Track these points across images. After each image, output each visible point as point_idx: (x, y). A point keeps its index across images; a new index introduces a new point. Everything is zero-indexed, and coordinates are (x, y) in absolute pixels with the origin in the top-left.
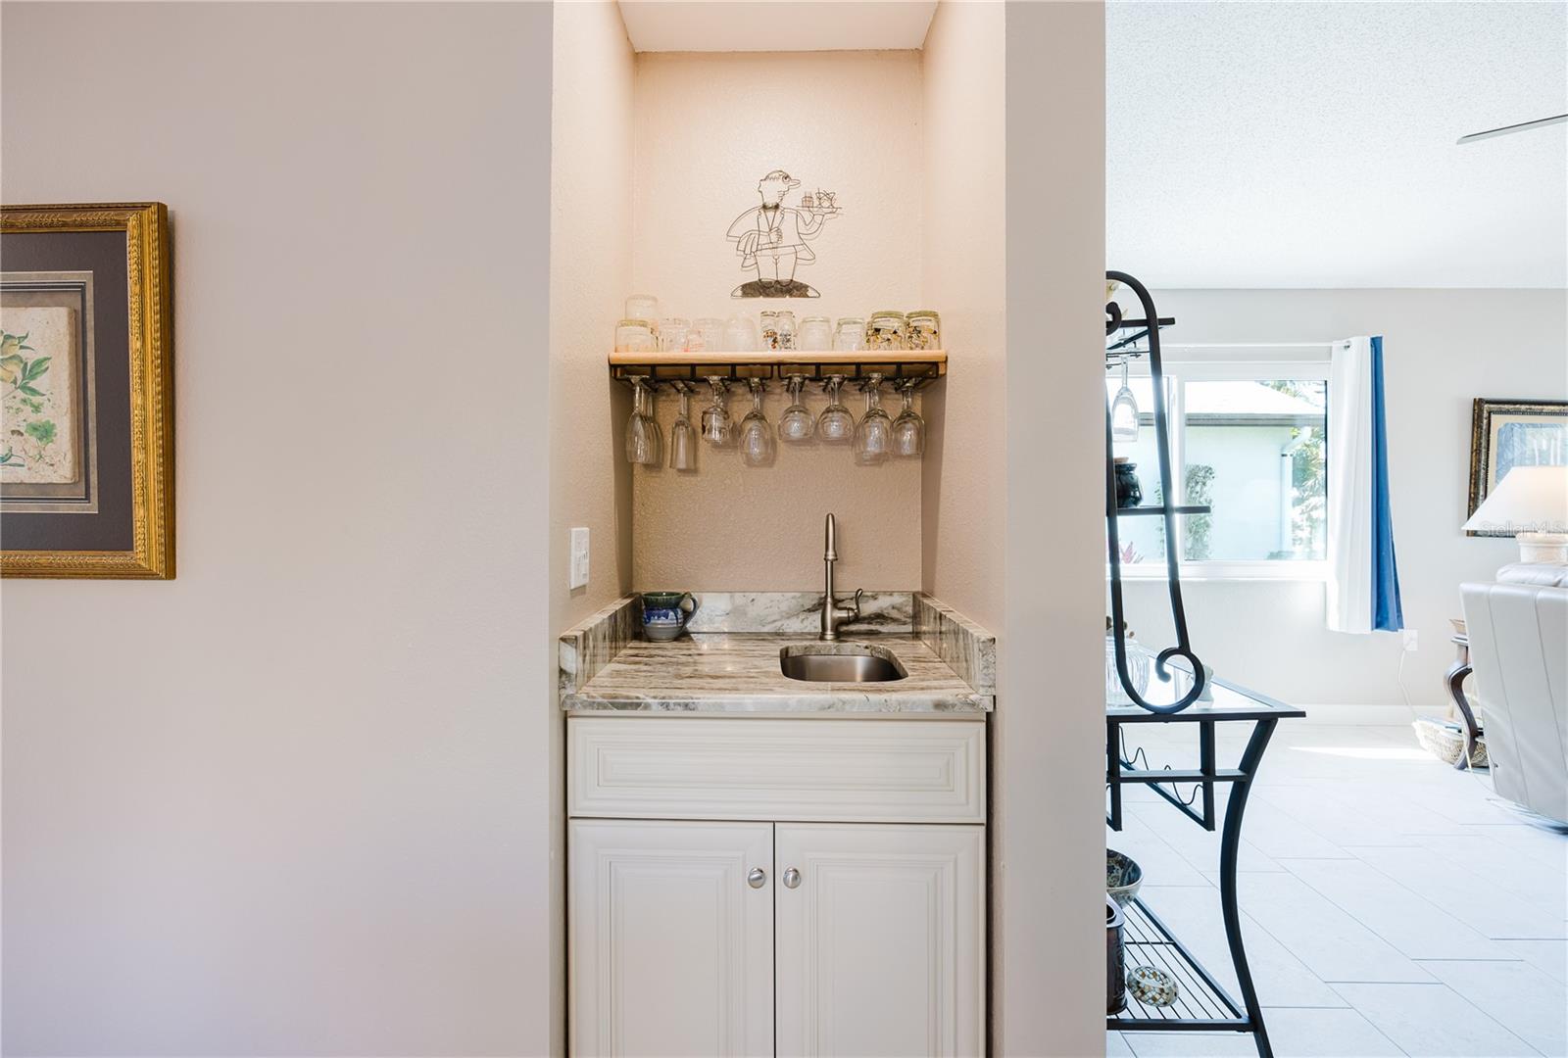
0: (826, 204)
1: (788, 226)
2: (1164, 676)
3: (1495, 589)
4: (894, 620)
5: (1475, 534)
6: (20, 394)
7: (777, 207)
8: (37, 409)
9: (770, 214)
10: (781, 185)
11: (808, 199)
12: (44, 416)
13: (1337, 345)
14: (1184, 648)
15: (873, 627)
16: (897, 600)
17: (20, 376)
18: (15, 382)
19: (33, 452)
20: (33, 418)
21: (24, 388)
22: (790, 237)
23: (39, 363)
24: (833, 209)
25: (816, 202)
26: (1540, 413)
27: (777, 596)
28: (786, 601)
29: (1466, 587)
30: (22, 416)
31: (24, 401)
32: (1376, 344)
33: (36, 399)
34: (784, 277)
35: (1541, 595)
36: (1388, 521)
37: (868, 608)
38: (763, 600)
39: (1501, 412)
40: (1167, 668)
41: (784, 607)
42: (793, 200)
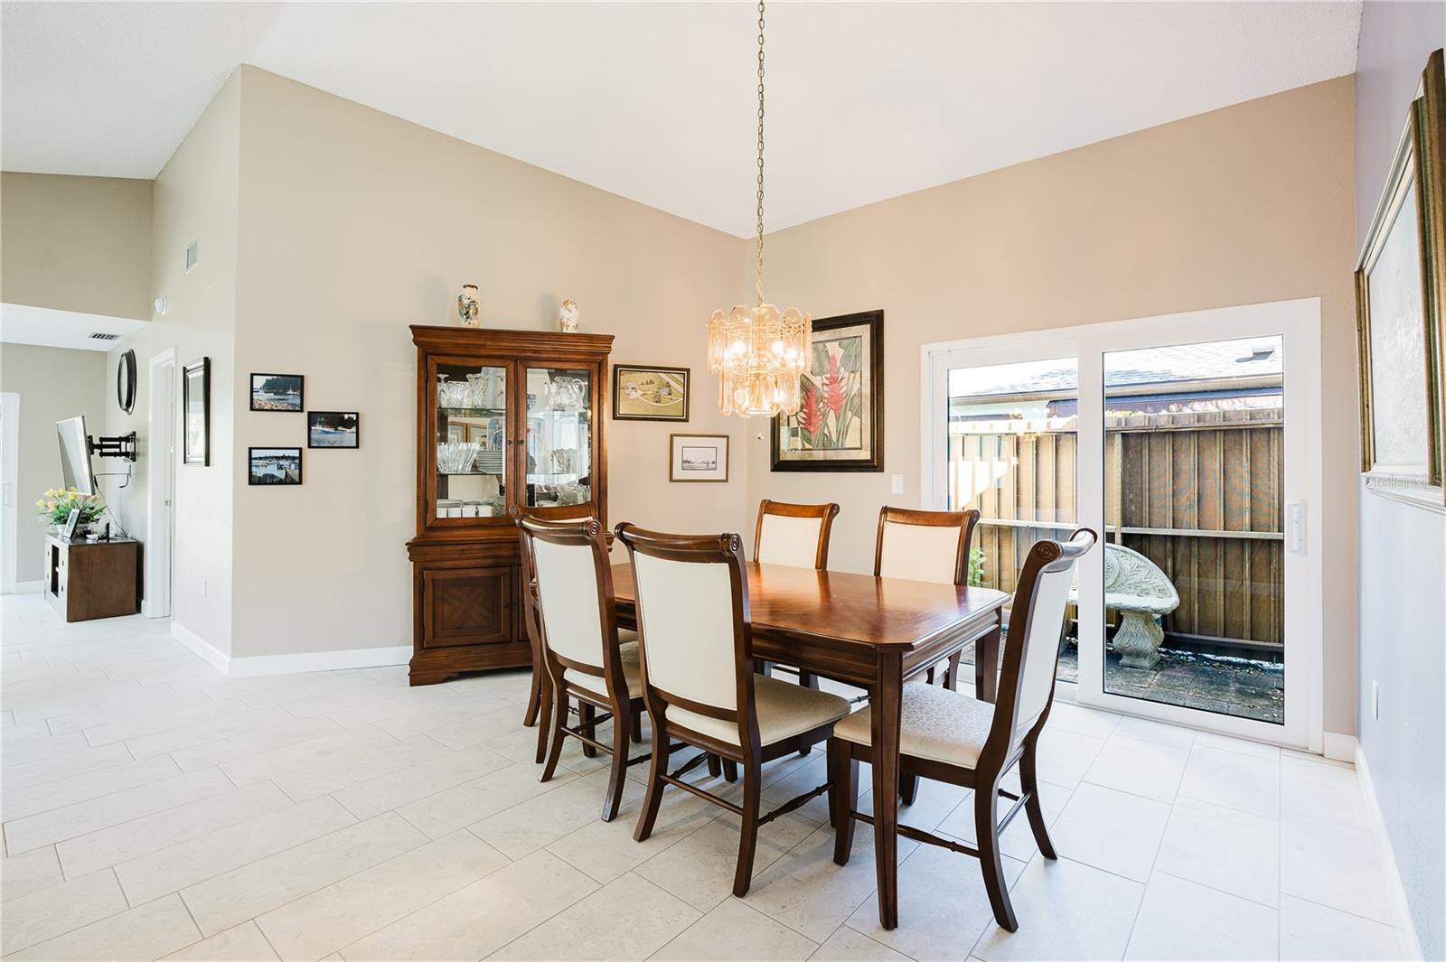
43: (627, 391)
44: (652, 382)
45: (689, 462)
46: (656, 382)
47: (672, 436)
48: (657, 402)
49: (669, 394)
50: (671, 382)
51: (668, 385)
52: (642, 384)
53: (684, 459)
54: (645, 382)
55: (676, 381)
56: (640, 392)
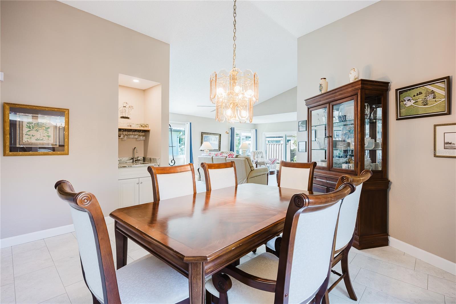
0: (132, 107)
1: (127, 109)
2: (172, 162)
3: (201, 156)
4: (141, 160)
5: (201, 150)
6: (45, 131)
7: (125, 107)
8: (48, 133)
9: (124, 108)
10: (126, 104)
11: (129, 106)
12: (49, 134)
13: (186, 123)
14: (173, 160)
15: (138, 161)
16: (141, 158)
17: (45, 129)
18: (44, 130)
19: (47, 139)
20: (47, 135)
21: (46, 130)
22: (127, 111)
23: (49, 127)
24: (133, 108)
25: (131, 107)
26: (208, 134)
27: (126, 158)
28: (127, 158)
29: (199, 156)
30: (45, 134)
31: (46, 132)
32: (191, 123)
33: (48, 132)
34: (126, 116)
35: (205, 157)
36: (192, 149)
37: (138, 159)
38: (124, 158)
39: (204, 134)
40: (172, 161)
41: (127, 159)
42: (127, 106)
43: (405, 103)
44: (421, 93)
45: (450, 144)
46: (424, 92)
47: (435, 126)
48: (425, 105)
49: (434, 98)
50: (435, 89)
51: (433, 92)
52: (414, 96)
53: (446, 141)
54: (416, 95)
55: (439, 88)
56: (413, 101)
